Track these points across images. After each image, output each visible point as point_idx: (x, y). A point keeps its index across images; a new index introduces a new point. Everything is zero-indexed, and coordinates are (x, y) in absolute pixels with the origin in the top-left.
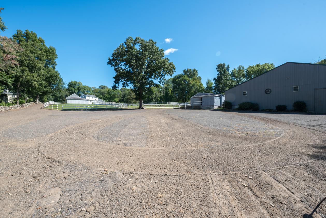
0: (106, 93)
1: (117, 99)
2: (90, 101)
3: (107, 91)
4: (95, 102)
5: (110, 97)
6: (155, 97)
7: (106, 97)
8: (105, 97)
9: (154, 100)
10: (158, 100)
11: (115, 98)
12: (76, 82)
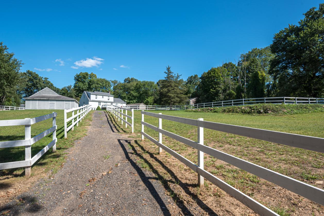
0: (132, 88)
1: (150, 99)
2: (99, 102)
3: (134, 86)
4: (108, 104)
5: (138, 95)
6: (224, 91)
7: (133, 96)
8: (130, 95)
9: (222, 96)
10: (230, 95)
11: (148, 96)
12: (87, 74)
